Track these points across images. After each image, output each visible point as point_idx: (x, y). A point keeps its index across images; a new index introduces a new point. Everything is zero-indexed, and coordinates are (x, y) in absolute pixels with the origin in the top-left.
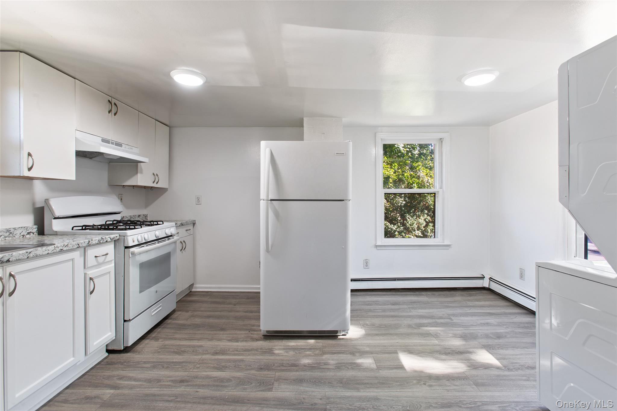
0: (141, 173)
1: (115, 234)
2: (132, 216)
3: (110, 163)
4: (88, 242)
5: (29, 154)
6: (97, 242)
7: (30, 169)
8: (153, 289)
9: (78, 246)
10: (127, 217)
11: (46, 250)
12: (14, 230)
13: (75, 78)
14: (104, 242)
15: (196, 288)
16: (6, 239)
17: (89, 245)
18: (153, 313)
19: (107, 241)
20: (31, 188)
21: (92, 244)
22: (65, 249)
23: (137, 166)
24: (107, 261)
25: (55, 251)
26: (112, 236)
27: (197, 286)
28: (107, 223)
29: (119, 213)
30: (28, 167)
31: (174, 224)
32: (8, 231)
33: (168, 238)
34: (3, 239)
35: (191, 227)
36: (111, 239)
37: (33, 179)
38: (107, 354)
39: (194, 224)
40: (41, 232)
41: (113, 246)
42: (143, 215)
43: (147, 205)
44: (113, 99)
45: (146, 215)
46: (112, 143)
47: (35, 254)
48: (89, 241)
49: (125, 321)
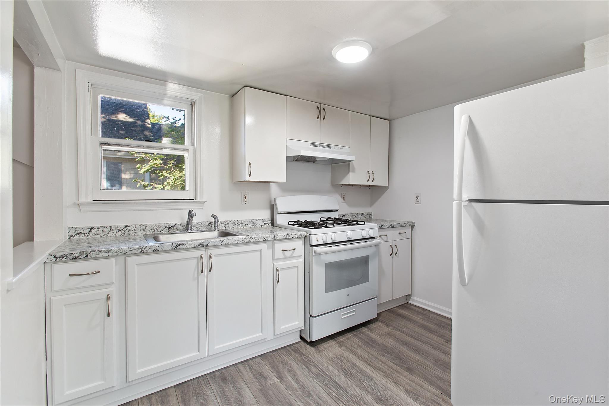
0: (354, 171)
2: (354, 214)
4: (274, 237)
5: (250, 164)
6: (282, 237)
7: (250, 175)
8: (344, 292)
9: (264, 240)
11: (236, 240)
13: (286, 96)
14: (290, 238)
15: (414, 300)
17: (274, 240)
18: (342, 316)
19: (293, 238)
20: (268, 190)
21: (277, 239)
22: (252, 241)
23: (349, 164)
24: (295, 256)
25: (243, 242)
26: (299, 233)
27: (415, 298)
29: (337, 211)
30: (249, 173)
31: (375, 225)
32: (252, 221)
33: (365, 241)
34: (249, 227)
35: (408, 230)
36: (297, 236)
38: (300, 340)
39: (412, 227)
40: (273, 224)
41: (302, 242)
42: (367, 213)
43: (372, 203)
44: (322, 105)
45: (370, 214)
46: (321, 146)
47: (227, 242)
48: (275, 236)
49: (311, 316)
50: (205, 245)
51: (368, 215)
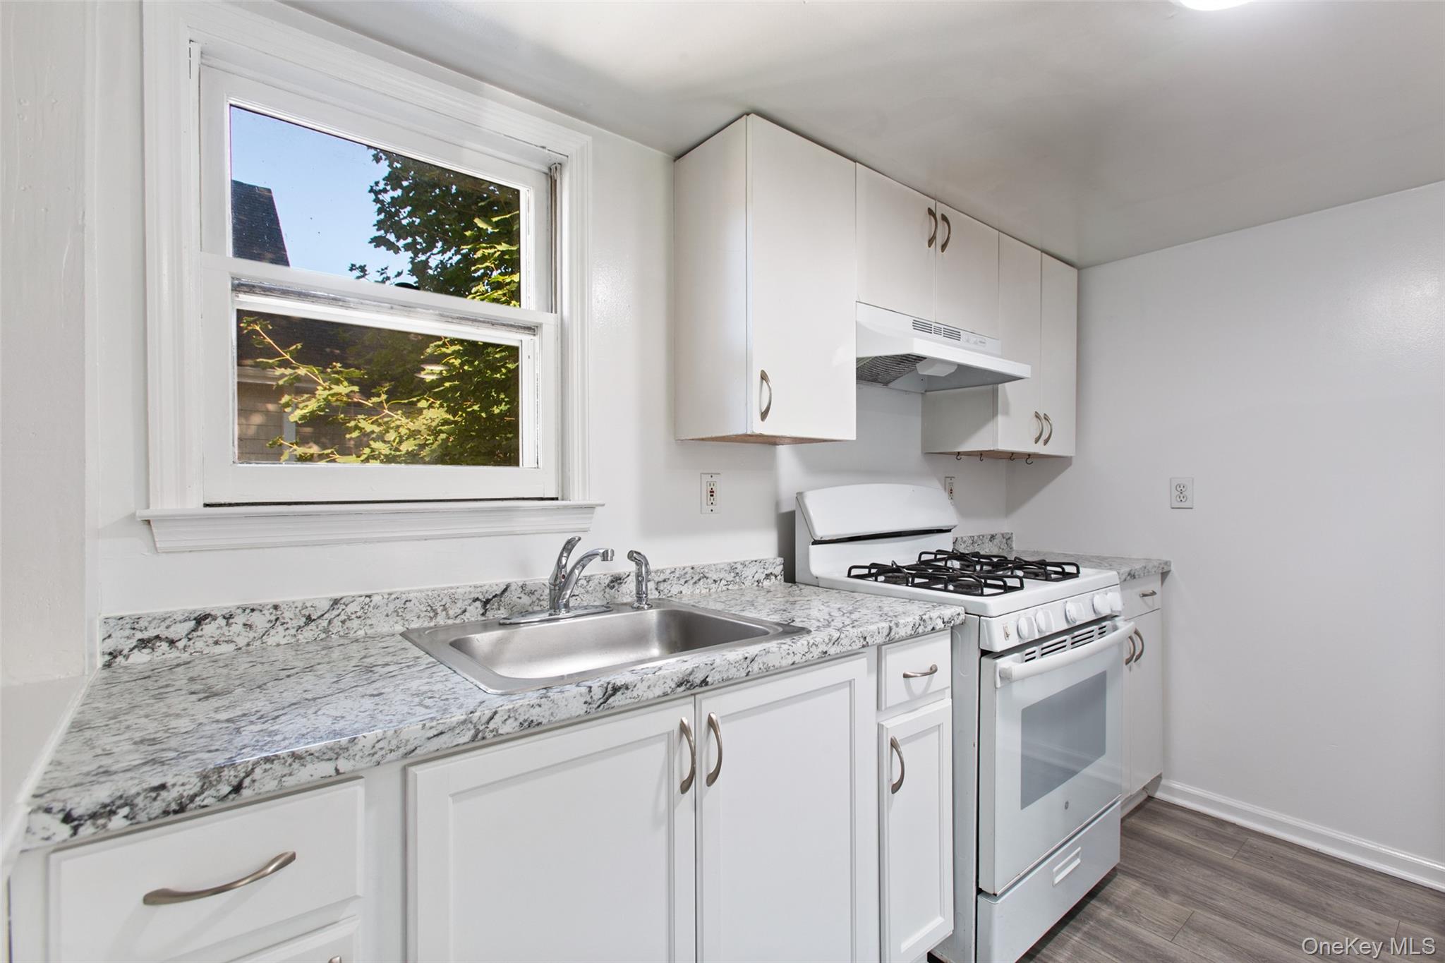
0: (1006, 413)
1: (951, 604)
2: (976, 538)
3: (928, 393)
4: (888, 631)
5: (764, 377)
6: (909, 630)
7: (764, 415)
8: (1056, 796)
9: (865, 643)
10: (965, 539)
11: (788, 654)
12: (742, 566)
13: (855, 161)
14: (926, 630)
15: (1170, 790)
16: (730, 587)
17: (889, 641)
18: (1057, 875)
19: (933, 629)
20: (770, 466)
21: (897, 636)
22: (833, 650)
23: (995, 393)
24: (932, 691)
25: (809, 656)
26: (948, 612)
27: (1177, 785)
28: (922, 559)
29: (949, 531)
30: (761, 410)
31: (1112, 576)
32: (733, 568)
33: (1100, 626)
34: (724, 588)
35: (1155, 585)
36: (944, 623)
37: (775, 444)
39: (1164, 575)
40: (790, 576)
41: (947, 642)
42: (1003, 535)
43: (1011, 506)
44: (938, 204)
45: (1009, 536)
46: (938, 332)
47: (764, 663)
48: (890, 629)
49: (979, 891)
50: (698, 681)
51: (1004, 541)
